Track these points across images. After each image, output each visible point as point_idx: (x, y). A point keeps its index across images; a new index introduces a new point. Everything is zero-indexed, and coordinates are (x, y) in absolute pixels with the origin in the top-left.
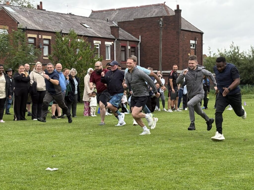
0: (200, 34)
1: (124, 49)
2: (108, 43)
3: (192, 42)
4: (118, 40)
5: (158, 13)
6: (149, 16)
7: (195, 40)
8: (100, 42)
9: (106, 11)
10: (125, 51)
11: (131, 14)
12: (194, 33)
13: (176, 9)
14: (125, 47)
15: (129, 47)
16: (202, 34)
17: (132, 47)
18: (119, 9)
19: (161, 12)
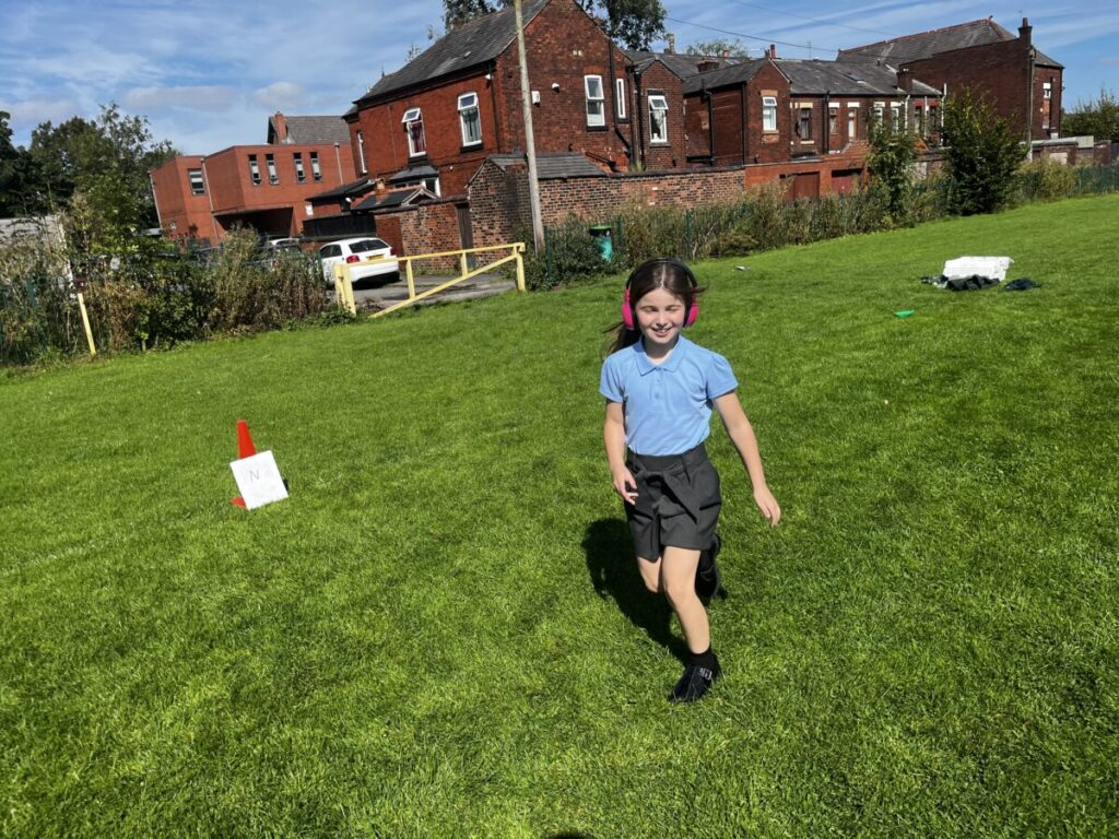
0: (1057, 71)
1: (918, 113)
2: (894, 104)
3: (1047, 86)
4: (912, 96)
5: (978, 38)
6: (962, 45)
7: (1051, 82)
8: (883, 104)
9: (868, 47)
10: (921, 116)
11: (924, 47)
12: (1050, 70)
13: (1020, 25)
14: (919, 108)
15: (927, 108)
16: (1060, 69)
17: (931, 108)
18: (895, 41)
19: (986, 35)
